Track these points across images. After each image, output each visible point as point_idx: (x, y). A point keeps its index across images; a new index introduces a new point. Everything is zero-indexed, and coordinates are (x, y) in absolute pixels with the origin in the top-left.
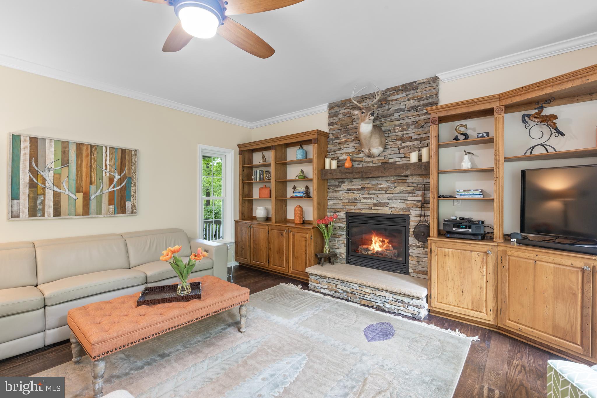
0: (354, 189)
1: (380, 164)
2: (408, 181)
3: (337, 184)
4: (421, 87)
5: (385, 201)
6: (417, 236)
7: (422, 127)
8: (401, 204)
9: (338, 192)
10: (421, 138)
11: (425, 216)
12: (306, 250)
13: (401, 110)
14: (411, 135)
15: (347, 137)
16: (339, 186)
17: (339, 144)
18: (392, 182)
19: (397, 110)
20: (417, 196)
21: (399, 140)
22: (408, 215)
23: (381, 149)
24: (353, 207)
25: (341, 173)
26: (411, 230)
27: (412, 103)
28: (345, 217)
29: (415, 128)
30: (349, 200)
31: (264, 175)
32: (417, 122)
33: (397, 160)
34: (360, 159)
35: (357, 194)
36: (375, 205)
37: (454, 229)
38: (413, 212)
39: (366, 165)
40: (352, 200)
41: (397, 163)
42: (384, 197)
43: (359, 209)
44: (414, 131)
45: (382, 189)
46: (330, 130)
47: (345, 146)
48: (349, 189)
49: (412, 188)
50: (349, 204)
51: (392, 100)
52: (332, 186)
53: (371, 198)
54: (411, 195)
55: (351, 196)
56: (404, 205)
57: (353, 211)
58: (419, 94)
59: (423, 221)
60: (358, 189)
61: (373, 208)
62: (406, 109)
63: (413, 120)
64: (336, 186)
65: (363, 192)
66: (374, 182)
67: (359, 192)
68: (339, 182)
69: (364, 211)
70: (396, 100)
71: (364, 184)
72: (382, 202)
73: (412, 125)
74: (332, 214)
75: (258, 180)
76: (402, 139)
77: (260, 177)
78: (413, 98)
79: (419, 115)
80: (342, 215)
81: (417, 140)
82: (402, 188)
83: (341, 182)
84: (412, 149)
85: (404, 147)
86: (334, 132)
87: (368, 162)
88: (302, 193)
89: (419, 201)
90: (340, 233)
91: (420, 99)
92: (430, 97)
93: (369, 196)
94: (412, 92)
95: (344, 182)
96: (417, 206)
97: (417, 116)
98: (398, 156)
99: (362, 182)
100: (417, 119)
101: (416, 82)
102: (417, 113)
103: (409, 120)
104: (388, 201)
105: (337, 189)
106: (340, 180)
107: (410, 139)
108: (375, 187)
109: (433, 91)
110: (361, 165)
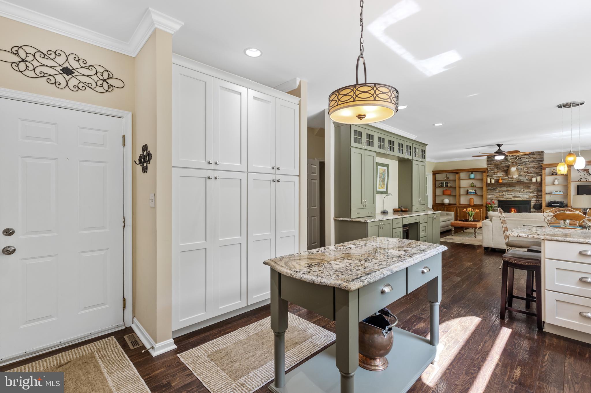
0: (503, 191)
1: (516, 182)
2: (530, 188)
3: (493, 189)
4: (536, 154)
5: (519, 196)
6: (535, 207)
7: (537, 169)
8: (527, 197)
9: (494, 192)
10: (536, 173)
11: (538, 201)
12: (481, 215)
13: (526, 162)
14: (531, 171)
15: (498, 170)
16: (494, 189)
17: (494, 172)
18: (522, 188)
19: (525, 161)
20: (534, 194)
21: (526, 173)
22: (530, 201)
23: (518, 176)
24: (502, 198)
25: (498, 185)
26: (532, 206)
27: (532, 159)
28: (497, 202)
29: (533, 169)
30: (500, 196)
31: (448, 184)
32: (534, 167)
33: (525, 180)
34: (506, 179)
35: (504, 193)
36: (513, 197)
37: (552, 205)
38: (532, 199)
39: (509, 182)
40: (502, 195)
41: (525, 181)
42: (518, 194)
43: (505, 199)
44: (533, 170)
45: (517, 191)
46: (488, 167)
47: (497, 173)
48: (499, 191)
49: (532, 191)
50: (500, 197)
51: (522, 158)
52: (490, 189)
53: (512, 194)
54: (531, 193)
55: (501, 193)
56: (528, 197)
57: (502, 200)
58: (534, 156)
59: (537, 203)
60: (505, 191)
61: (513, 198)
62: (529, 162)
63: (532, 166)
64: (492, 190)
65: (508, 192)
66: (513, 188)
67: (506, 192)
68: (494, 188)
69: (508, 200)
70: (524, 158)
71: (508, 189)
72: (517, 196)
73: (532, 167)
74: (490, 201)
75: (444, 186)
76: (528, 173)
77: (446, 185)
78: (532, 158)
79: (535, 164)
80: (496, 201)
81: (534, 173)
82: (528, 191)
83: (495, 188)
84: (533, 177)
85: (528, 175)
86: (491, 168)
87: (510, 180)
88: (474, 192)
89: (535, 195)
90: (494, 209)
91: (536, 158)
92: (540, 158)
93: (511, 194)
94: (532, 155)
95: (497, 188)
96: (535, 197)
97: (534, 164)
98: (526, 178)
99: (507, 188)
100: (534, 165)
101: (534, 152)
102: (534, 163)
103: (531, 166)
104: (520, 196)
105: (493, 191)
106: (495, 187)
107: (531, 173)
108: (514, 190)
109: (542, 156)
110: (506, 182)
